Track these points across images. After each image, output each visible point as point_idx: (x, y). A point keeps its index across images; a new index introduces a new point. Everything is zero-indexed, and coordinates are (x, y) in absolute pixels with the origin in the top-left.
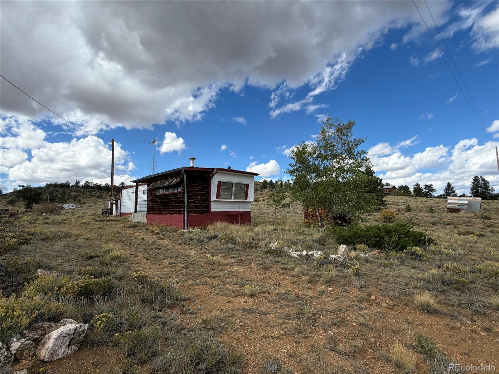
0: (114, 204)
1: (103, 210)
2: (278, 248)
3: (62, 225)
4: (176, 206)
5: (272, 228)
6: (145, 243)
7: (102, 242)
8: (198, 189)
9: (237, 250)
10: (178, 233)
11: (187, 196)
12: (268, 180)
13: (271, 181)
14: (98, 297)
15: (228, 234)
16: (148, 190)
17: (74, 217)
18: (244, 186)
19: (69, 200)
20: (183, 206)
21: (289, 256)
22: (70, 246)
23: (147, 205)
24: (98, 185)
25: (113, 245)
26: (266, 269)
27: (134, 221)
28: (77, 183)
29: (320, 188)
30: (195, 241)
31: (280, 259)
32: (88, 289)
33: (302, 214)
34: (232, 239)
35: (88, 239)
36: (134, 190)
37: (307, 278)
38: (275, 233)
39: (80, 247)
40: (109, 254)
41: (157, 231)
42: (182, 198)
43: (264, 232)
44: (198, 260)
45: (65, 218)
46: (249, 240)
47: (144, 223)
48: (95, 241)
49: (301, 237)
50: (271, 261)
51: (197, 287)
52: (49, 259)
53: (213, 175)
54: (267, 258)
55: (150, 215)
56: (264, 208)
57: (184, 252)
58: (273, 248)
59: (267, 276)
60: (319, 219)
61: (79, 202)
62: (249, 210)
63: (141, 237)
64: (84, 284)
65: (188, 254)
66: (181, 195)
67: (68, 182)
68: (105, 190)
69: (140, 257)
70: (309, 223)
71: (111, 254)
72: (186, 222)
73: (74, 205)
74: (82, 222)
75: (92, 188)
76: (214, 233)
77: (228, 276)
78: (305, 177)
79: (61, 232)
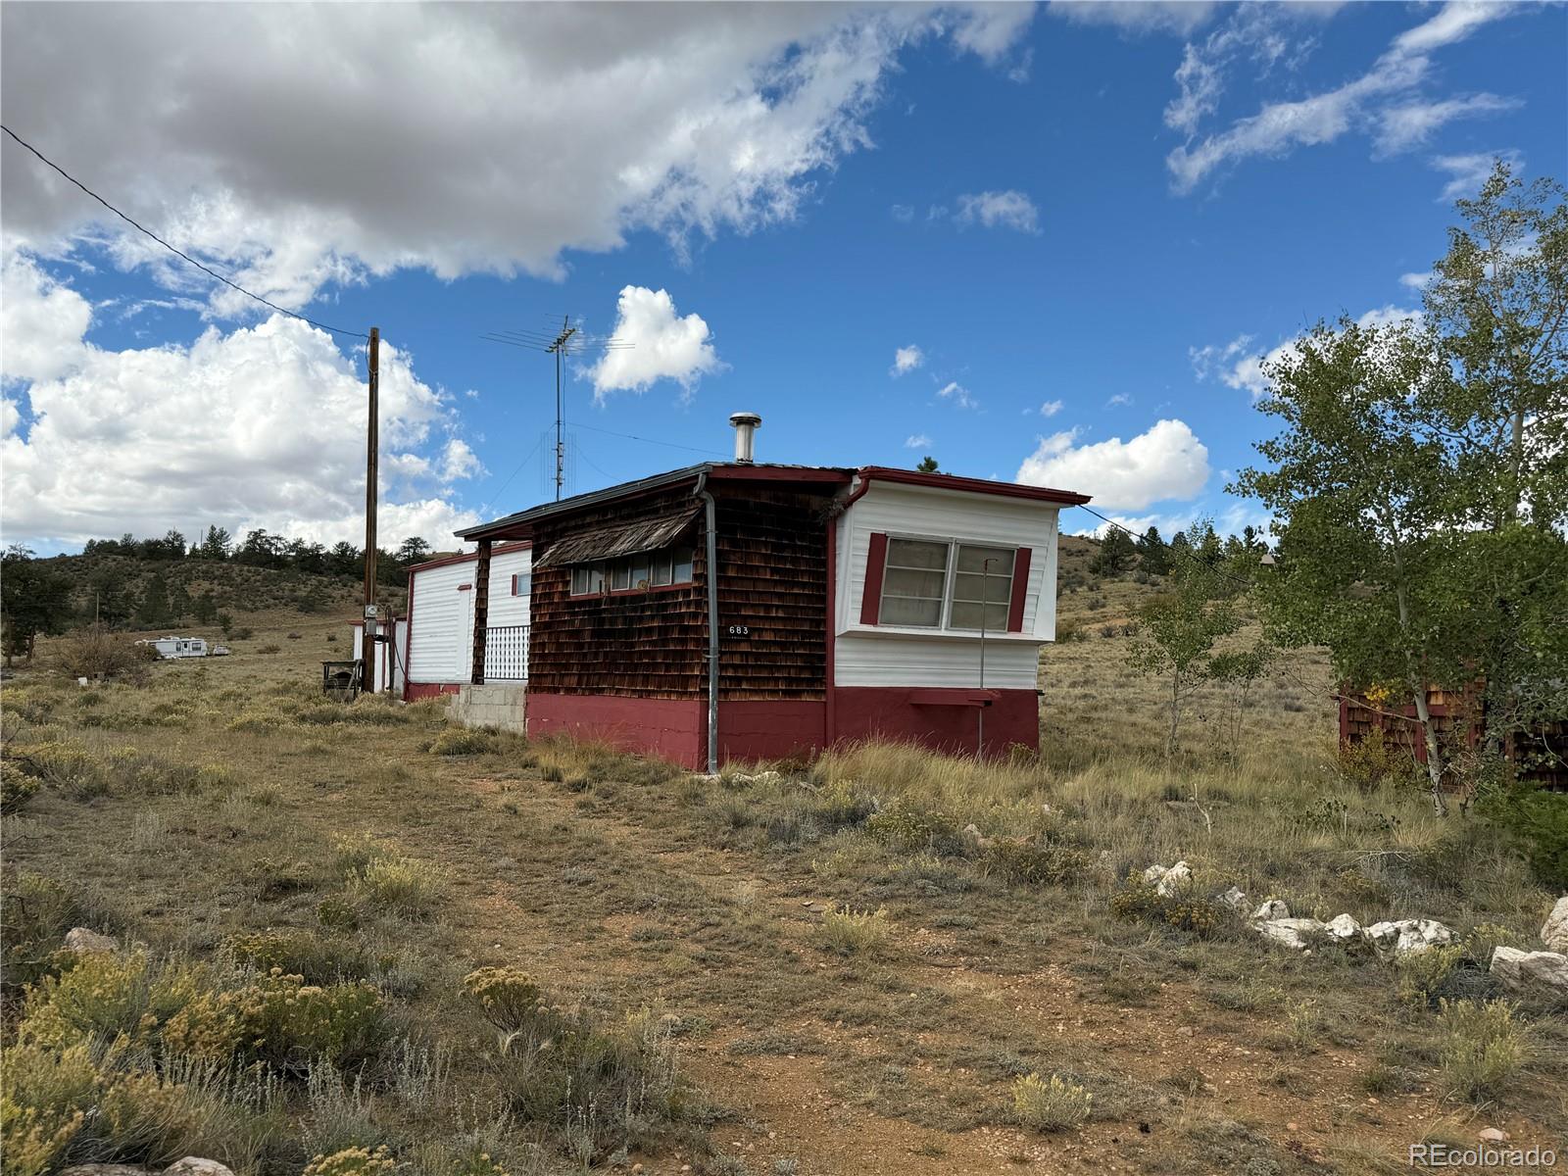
0: (381, 638)
1: (331, 669)
2: (1190, 893)
3: (158, 732)
4: (667, 654)
5: (1158, 781)
6: (523, 830)
7: (332, 816)
8: (774, 571)
9: (969, 889)
10: (673, 789)
11: (720, 605)
12: (1137, 529)
13: (1153, 531)
14: (322, 1072)
15: (919, 803)
16: (536, 576)
17: (205, 695)
18: (1002, 558)
19: (180, 616)
20: (698, 654)
21: (1254, 938)
22: (194, 832)
23: (532, 646)
24: (306, 551)
25: (379, 837)
26: (1124, 996)
27: (468, 722)
28: (216, 538)
29: (1439, 576)
30: (756, 833)
31: (1202, 950)
32: (278, 1031)
33: (1325, 715)
34: (942, 830)
35: (267, 800)
36: (468, 572)
37: (1353, 1063)
38: (1176, 812)
39: (234, 835)
40: (362, 875)
41: (577, 775)
42: (695, 616)
43: (1111, 804)
44: (774, 926)
45: (167, 700)
46: (1032, 839)
47: (514, 736)
48: (297, 813)
49: (1320, 841)
50: (1154, 957)
51: (769, 1064)
52: (111, 886)
53: (850, 503)
54: (1128, 940)
55: (545, 695)
56: (1111, 675)
57: (703, 881)
58: (1161, 890)
59: (1131, 1038)
60: (1431, 746)
61: (225, 630)
62: (1031, 684)
63: (503, 800)
64: (260, 1008)
65: (725, 894)
66: (688, 604)
67: (177, 537)
68: (337, 574)
69: (499, 895)
70: (1369, 763)
71: (371, 875)
72: (712, 733)
73: (204, 644)
74: (238, 720)
75: (280, 562)
76: (852, 795)
77: (925, 1021)
78: (1353, 513)
79: (155, 765)
